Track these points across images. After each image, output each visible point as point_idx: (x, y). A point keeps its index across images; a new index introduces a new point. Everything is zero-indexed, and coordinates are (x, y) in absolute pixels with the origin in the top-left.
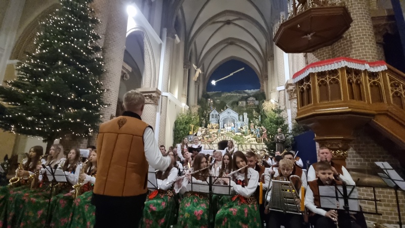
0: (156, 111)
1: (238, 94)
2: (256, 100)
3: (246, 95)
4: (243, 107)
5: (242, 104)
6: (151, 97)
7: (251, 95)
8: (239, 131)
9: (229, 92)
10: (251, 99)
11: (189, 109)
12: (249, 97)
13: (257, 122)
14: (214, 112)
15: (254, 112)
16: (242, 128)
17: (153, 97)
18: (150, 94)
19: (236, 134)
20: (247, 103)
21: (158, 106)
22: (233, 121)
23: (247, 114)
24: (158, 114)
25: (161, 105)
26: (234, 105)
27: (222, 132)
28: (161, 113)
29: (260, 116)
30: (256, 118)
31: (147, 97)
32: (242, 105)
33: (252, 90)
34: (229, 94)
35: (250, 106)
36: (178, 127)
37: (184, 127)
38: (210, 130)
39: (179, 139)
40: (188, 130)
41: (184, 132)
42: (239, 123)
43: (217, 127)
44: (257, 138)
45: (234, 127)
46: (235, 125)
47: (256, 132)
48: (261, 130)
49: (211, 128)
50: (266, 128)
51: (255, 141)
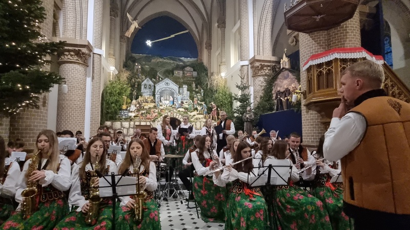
0: (86, 75)
1: (172, 62)
2: (194, 70)
3: (182, 63)
4: (179, 78)
5: (179, 73)
6: (78, 53)
7: (188, 64)
9: (161, 57)
10: (188, 69)
12: (186, 66)
14: (147, 82)
15: (194, 85)
17: (83, 54)
18: (77, 49)
19: (178, 110)
20: (184, 73)
21: (88, 68)
23: (187, 87)
24: (89, 80)
26: (169, 74)
28: (93, 78)
31: (72, 53)
32: (178, 75)
33: (189, 58)
34: (161, 60)
35: (187, 77)
36: (107, 98)
37: (116, 100)
38: (144, 104)
39: (110, 115)
40: (121, 103)
41: (116, 105)
42: (180, 97)
43: (152, 100)
44: (204, 114)
45: (173, 101)
46: (174, 99)
47: (204, 109)
48: (210, 106)
49: (144, 102)
50: (216, 105)
51: (203, 118)
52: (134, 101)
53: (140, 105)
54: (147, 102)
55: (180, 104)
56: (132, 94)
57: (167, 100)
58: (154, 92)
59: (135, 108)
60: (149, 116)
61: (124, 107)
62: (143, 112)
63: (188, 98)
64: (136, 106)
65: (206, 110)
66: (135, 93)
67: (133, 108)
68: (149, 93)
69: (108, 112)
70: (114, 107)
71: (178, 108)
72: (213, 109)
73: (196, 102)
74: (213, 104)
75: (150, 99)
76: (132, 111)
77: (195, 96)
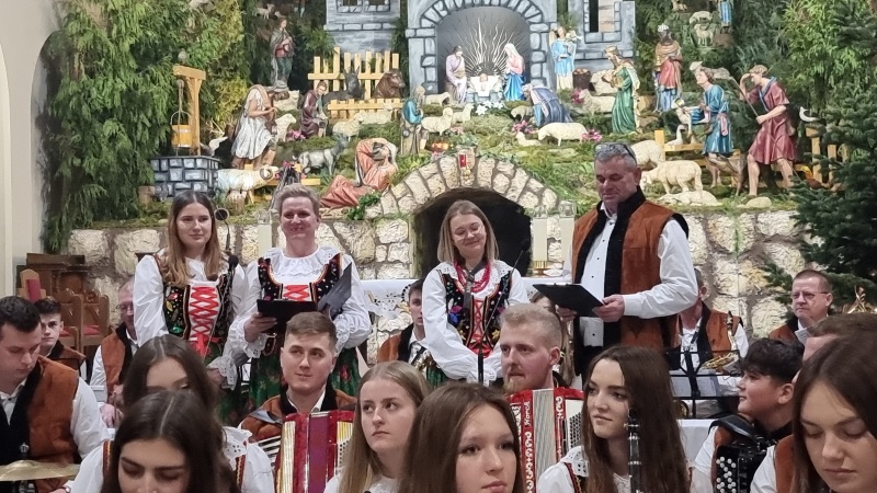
8: (566, 108)
13: (702, 29)
19: (542, 133)
22: (518, 30)
36: (73, 87)
37: (129, 95)
38: (333, 105)
39: (95, 190)
40: (160, 114)
41: (131, 129)
42: (563, 45)
43: (387, 78)
44: (712, 157)
45: (526, 77)
46: (528, 64)
47: (707, 118)
48: (745, 94)
49: (340, 96)
50: (782, 85)
51: (698, 183)
52: (258, 94)
53: (304, 114)
54: (357, 94)
55: (564, 94)
56: (264, 45)
57: (489, 69)
58: (402, 23)
59: (266, 138)
60: (340, 183)
61: (185, 136)
62: (317, 158)
63: (626, 46)
64: (270, 124)
65: (723, 122)
66: (281, 39)
67: (252, 138)
68: (371, 37)
69: (77, 170)
70: (113, 138)
71: (544, 122)
72: (761, 119)
73: (672, 73)
74: (765, 82)
75: (378, 76)
76: (245, 160)
77: (663, 28)
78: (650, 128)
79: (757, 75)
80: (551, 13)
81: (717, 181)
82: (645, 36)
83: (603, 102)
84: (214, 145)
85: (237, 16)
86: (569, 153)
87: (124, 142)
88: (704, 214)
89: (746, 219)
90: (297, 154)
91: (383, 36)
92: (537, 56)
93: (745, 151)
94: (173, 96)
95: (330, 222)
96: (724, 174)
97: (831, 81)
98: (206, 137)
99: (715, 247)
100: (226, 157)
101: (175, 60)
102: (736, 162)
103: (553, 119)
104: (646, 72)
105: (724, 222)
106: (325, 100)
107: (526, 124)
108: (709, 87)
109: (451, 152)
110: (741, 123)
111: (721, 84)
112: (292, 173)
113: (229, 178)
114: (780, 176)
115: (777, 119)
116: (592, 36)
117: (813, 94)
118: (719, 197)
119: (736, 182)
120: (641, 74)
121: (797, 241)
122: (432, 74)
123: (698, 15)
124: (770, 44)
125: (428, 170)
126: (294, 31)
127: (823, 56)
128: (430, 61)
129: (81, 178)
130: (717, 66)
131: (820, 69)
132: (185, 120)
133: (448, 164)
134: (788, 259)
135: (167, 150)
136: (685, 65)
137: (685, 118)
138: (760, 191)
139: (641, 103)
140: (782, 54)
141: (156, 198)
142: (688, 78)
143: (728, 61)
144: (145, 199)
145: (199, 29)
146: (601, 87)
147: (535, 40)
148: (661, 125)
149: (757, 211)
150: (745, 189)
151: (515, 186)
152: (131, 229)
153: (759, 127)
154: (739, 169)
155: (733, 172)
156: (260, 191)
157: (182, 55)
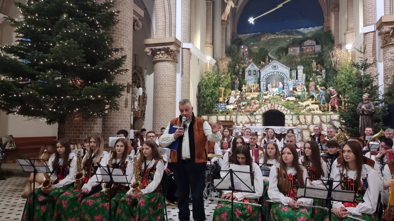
0: (176, 71)
1: (287, 36)
2: (317, 43)
3: (300, 37)
4: (294, 57)
5: (295, 51)
6: (167, 51)
7: (309, 36)
8: (291, 94)
9: (273, 33)
10: (308, 42)
11: (216, 64)
12: (306, 39)
13: (319, 79)
14: (252, 67)
15: (314, 64)
16: (295, 89)
17: (172, 51)
18: (166, 47)
19: (287, 99)
20: (301, 50)
21: (177, 64)
22: (282, 79)
23: (302, 68)
24: (179, 76)
25: (182, 63)
26: (282, 53)
27: (265, 97)
28: (182, 73)
29: (324, 71)
30: (318, 74)
31: (163, 52)
32: (293, 54)
33: (310, 28)
34: (272, 37)
35: (307, 54)
36: (203, 91)
37: (212, 92)
38: (247, 94)
39: (206, 109)
40: (217, 96)
41: (212, 98)
42: (291, 83)
43: (257, 89)
44: (321, 104)
45: (283, 88)
46: (284, 86)
47: (320, 96)
48: (328, 92)
49: (248, 92)
50: (336, 90)
51: (318, 109)
52: (233, 92)
53: (242, 95)
54: (251, 92)
55: (291, 92)
56: (234, 83)
57: (276, 87)
58: (259, 79)
59: (235, 100)
60: (248, 108)
61: (221, 99)
62: (244, 103)
63: (303, 82)
64: (235, 97)
65: (324, 97)
66: (237, 82)
67: (232, 100)
68: (254, 81)
69: (203, 105)
70: (209, 100)
71: (287, 97)
72: (332, 97)
73: (313, 87)
74: (333, 90)
75: (255, 88)
76: (231, 104)
77: (311, 79)
78: (308, 98)
79: (331, 89)
80: (288, 76)
81: (322, 109)
82: (307, 80)
83: (299, 93)
84: (226, 101)
85: (230, 78)
86: (292, 103)
87: (211, 101)
88: (320, 115)
89: (328, 116)
90: (240, 102)
91: (256, 81)
92: (285, 84)
93: (328, 102)
94: (219, 93)
95: (247, 115)
96: (324, 107)
97: (347, 90)
98: (224, 100)
99: (322, 121)
100: (228, 103)
101: (220, 86)
102: (326, 105)
103: (289, 96)
104: (307, 87)
105: (324, 117)
106: (245, 93)
107: (283, 97)
108: (321, 91)
109: (270, 103)
110: (327, 97)
111: (323, 90)
112: (240, 106)
113: (228, 107)
114: (335, 108)
115: (335, 97)
116: (297, 81)
117: (343, 92)
118: (323, 112)
119: (326, 109)
120: (306, 87)
121: (339, 121)
122: (265, 88)
123: (318, 76)
124: (333, 82)
125: (266, 106)
126: (239, 80)
127: (345, 85)
128: (265, 85)
129: (204, 107)
130: (322, 86)
131: (344, 87)
132: (221, 97)
133: (269, 105)
134: (337, 124)
135: (218, 102)
136: (316, 86)
137: (316, 96)
138: (331, 111)
139: (306, 93)
140: (336, 84)
141: (216, 110)
142: (316, 89)
143: (325, 85)
144: (214, 110)
145: (223, 81)
146: (298, 90)
147: (285, 81)
148: (310, 98)
149: (331, 115)
150: (328, 110)
151: (282, 109)
152: (212, 116)
153: (331, 98)
154: (327, 106)
155: (326, 107)
156: (233, 109)
157: (221, 85)
